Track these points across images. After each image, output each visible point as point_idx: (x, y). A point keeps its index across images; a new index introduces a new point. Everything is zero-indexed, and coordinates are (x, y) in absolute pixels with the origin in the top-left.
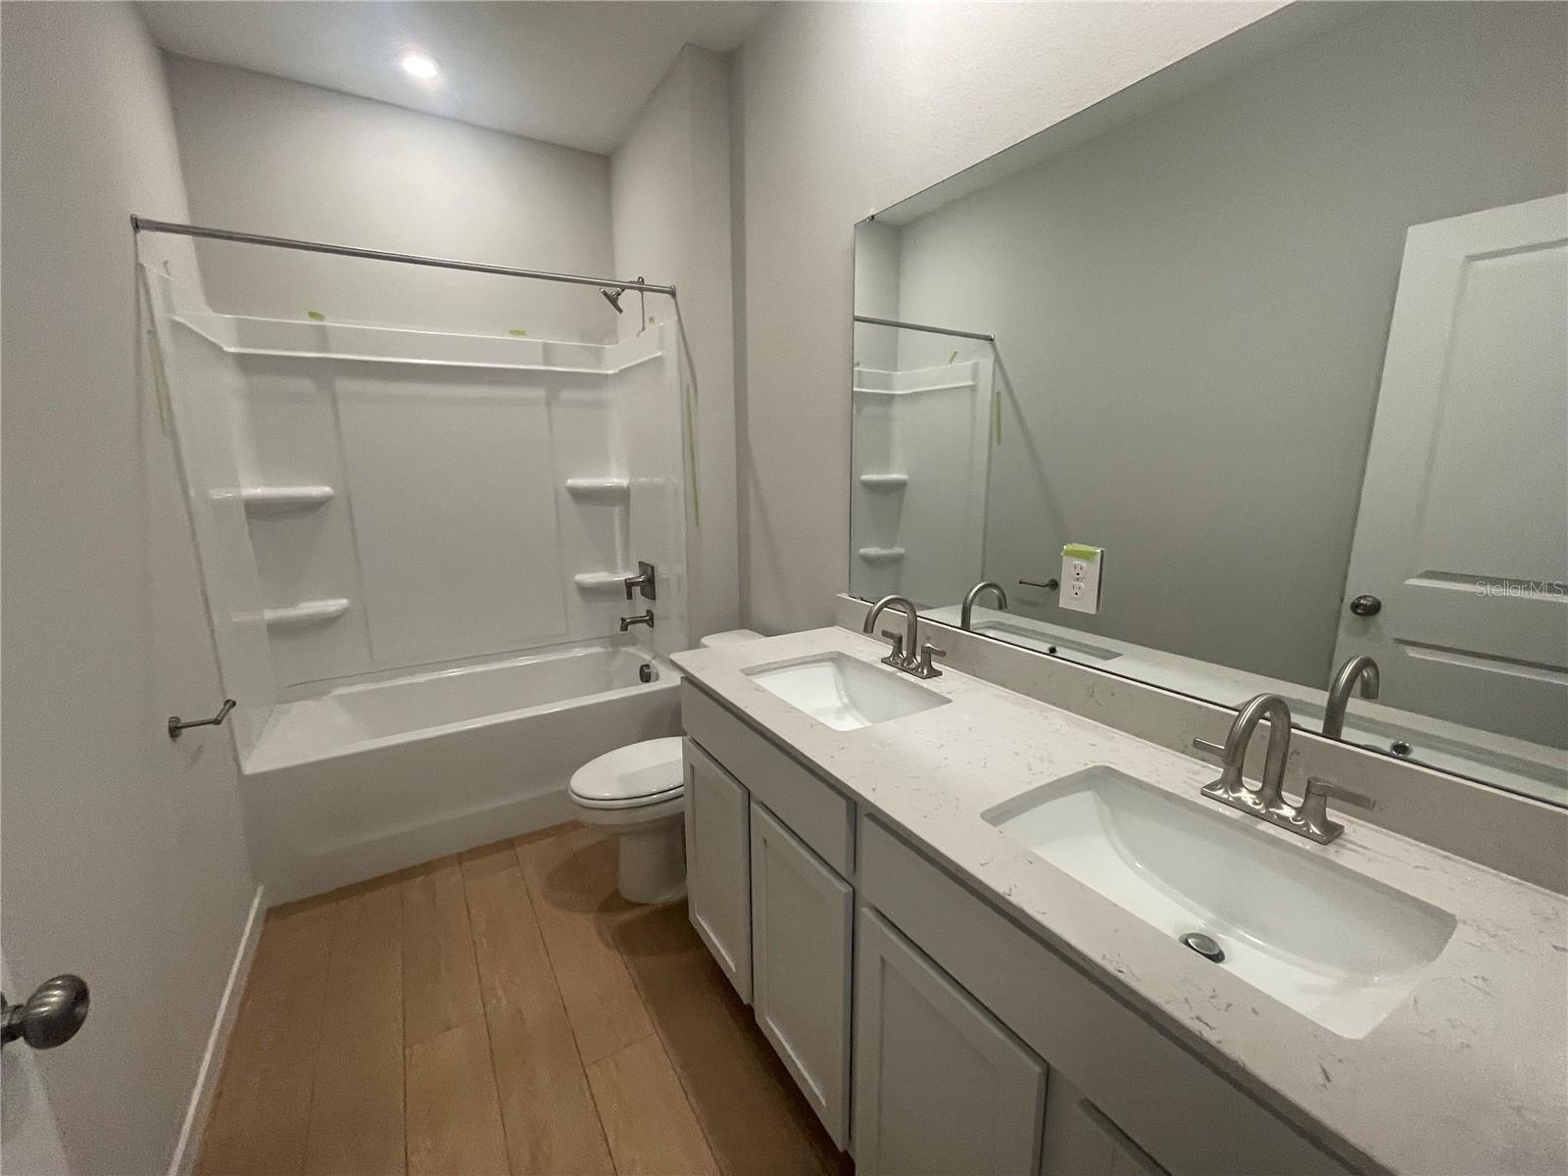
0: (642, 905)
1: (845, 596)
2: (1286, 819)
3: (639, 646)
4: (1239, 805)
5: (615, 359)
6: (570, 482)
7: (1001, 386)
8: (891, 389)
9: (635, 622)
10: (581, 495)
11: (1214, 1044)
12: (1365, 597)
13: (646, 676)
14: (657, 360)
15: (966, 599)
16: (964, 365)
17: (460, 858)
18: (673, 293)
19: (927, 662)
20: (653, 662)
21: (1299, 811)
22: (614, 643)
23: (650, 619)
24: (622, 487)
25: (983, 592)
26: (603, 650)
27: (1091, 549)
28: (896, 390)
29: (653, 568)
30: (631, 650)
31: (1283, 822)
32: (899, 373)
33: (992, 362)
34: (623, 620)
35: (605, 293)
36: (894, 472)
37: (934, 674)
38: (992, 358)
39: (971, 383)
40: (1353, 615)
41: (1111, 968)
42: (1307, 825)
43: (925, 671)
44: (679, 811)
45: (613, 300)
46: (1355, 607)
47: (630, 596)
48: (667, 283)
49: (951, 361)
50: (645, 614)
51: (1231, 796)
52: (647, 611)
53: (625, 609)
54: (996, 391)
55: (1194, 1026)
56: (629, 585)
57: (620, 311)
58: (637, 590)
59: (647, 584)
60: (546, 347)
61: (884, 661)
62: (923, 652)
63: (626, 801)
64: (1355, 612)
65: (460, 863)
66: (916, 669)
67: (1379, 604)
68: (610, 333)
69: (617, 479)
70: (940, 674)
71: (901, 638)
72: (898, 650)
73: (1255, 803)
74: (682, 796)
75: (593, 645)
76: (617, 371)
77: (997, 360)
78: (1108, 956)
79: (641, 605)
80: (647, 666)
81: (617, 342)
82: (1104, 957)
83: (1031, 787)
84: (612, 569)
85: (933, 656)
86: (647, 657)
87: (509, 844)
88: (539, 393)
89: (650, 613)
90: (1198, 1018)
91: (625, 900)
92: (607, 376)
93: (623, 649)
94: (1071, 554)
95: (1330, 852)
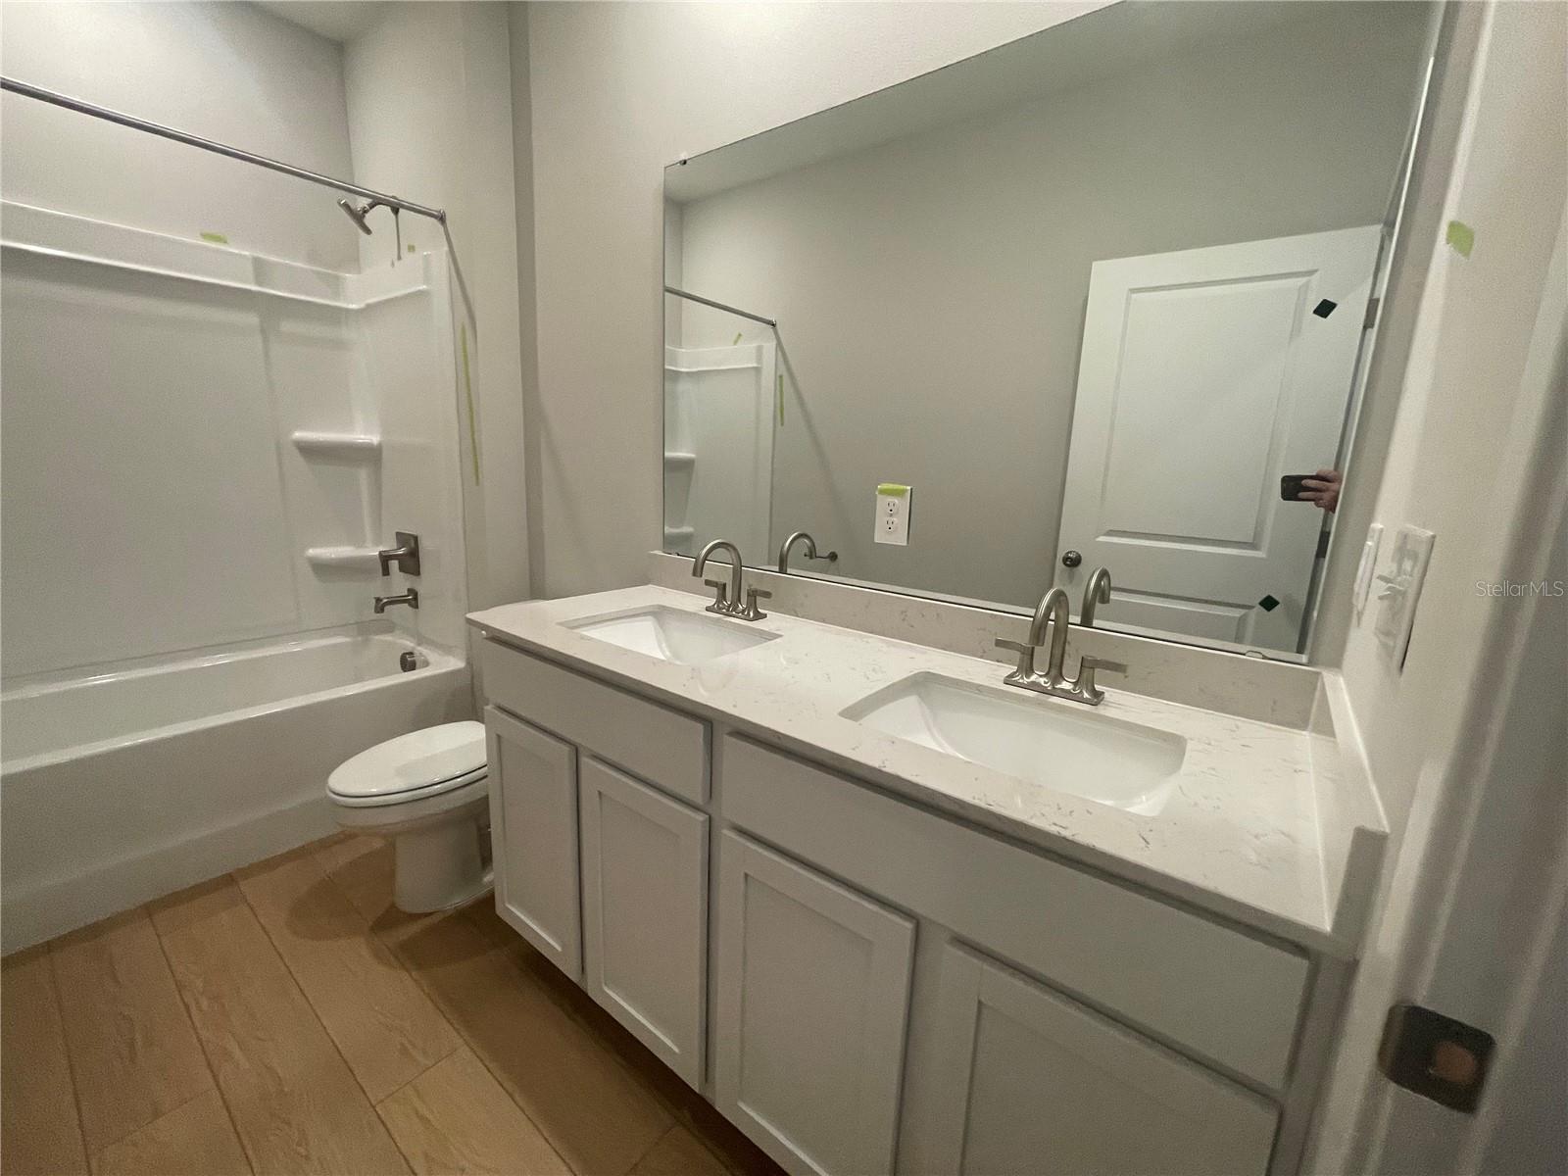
0: (431, 914)
1: (659, 553)
2: (1068, 691)
3: (397, 632)
4: (1033, 686)
5: (357, 291)
6: (298, 435)
7: (783, 370)
8: (676, 366)
9: (392, 602)
10: (312, 452)
11: (1071, 838)
12: (1070, 552)
13: (408, 663)
14: (421, 293)
15: (783, 547)
16: (748, 347)
17: (149, 910)
18: (442, 219)
19: (752, 604)
20: (419, 648)
21: (1075, 684)
22: (364, 629)
23: (413, 599)
24: (372, 445)
25: (796, 542)
26: (348, 640)
27: (902, 487)
28: (683, 367)
29: (416, 538)
30: (388, 638)
31: (1066, 694)
32: (683, 350)
33: (774, 346)
34: (378, 600)
35: (346, 206)
36: (681, 452)
37: (759, 616)
38: (775, 343)
39: (755, 365)
40: (1064, 566)
41: (983, 805)
42: (1081, 692)
43: (752, 614)
44: (484, 794)
45: (359, 217)
46: (1066, 559)
47: (386, 571)
48: (435, 206)
49: (736, 342)
50: (406, 593)
51: (1026, 680)
52: (409, 590)
53: (377, 587)
54: (779, 374)
55: (1054, 830)
56: (385, 559)
57: (368, 231)
58: (394, 564)
59: (409, 557)
60: (258, 264)
61: (708, 609)
62: (748, 595)
63: (410, 793)
64: (1065, 564)
65: (150, 916)
66: (743, 612)
67: (1080, 556)
68: (353, 260)
69: (364, 435)
70: (765, 616)
71: (725, 585)
72: (722, 596)
73: (1045, 683)
74: (485, 777)
75: (335, 635)
76: (362, 305)
77: (779, 344)
78: (977, 797)
79: (400, 583)
80: (411, 653)
81: (360, 273)
82: (974, 798)
83: (874, 691)
84: (359, 543)
85: (759, 600)
86: (409, 644)
87: (229, 880)
88: (252, 319)
89: (413, 592)
90: (1055, 824)
91: (404, 913)
92: (347, 310)
93: (377, 637)
94: (882, 492)
95: (1101, 710)
